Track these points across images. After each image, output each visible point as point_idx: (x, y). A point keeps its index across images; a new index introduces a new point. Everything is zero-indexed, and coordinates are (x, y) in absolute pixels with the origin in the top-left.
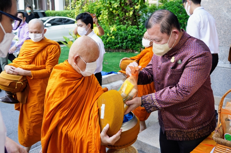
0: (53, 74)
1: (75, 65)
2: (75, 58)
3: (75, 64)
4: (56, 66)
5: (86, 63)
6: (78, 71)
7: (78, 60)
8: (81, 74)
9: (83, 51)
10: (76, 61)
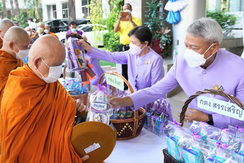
0: (9, 82)
1: (36, 69)
2: (35, 60)
3: (35, 67)
4: (13, 72)
5: (49, 67)
6: (39, 76)
7: (39, 63)
8: (43, 81)
9: (45, 52)
10: (37, 64)
